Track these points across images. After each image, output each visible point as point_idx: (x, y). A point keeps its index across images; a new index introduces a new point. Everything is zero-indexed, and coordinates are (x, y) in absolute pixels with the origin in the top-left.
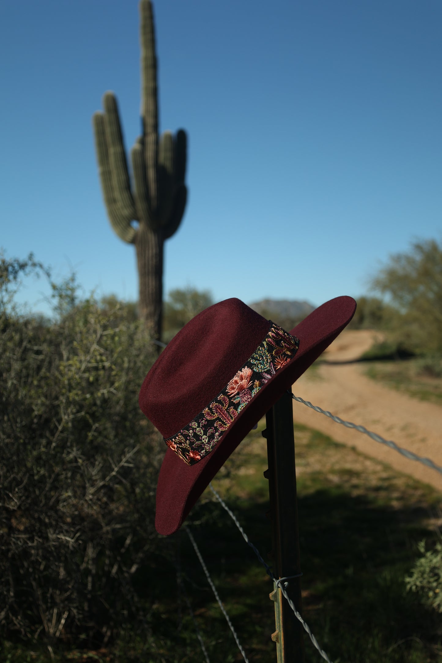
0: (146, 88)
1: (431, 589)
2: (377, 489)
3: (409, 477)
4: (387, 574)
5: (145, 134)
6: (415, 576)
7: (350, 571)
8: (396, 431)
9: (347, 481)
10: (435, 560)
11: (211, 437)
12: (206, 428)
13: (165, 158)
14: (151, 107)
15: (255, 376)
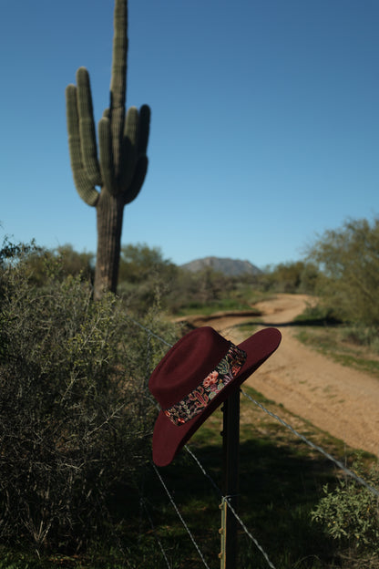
0: (116, 66)
1: (329, 521)
2: (299, 442)
3: (326, 433)
4: (299, 510)
5: (112, 108)
6: (318, 510)
7: (271, 507)
8: (319, 392)
9: (274, 434)
10: (334, 500)
11: (192, 410)
12: (189, 405)
13: (129, 130)
14: (120, 85)
15: (220, 377)
